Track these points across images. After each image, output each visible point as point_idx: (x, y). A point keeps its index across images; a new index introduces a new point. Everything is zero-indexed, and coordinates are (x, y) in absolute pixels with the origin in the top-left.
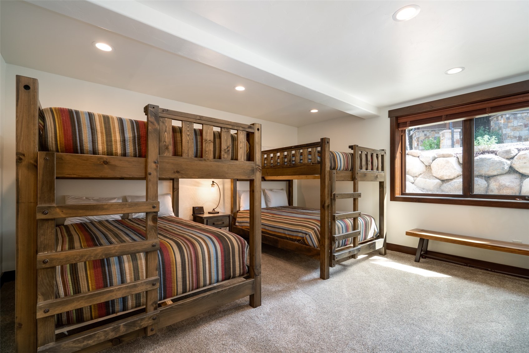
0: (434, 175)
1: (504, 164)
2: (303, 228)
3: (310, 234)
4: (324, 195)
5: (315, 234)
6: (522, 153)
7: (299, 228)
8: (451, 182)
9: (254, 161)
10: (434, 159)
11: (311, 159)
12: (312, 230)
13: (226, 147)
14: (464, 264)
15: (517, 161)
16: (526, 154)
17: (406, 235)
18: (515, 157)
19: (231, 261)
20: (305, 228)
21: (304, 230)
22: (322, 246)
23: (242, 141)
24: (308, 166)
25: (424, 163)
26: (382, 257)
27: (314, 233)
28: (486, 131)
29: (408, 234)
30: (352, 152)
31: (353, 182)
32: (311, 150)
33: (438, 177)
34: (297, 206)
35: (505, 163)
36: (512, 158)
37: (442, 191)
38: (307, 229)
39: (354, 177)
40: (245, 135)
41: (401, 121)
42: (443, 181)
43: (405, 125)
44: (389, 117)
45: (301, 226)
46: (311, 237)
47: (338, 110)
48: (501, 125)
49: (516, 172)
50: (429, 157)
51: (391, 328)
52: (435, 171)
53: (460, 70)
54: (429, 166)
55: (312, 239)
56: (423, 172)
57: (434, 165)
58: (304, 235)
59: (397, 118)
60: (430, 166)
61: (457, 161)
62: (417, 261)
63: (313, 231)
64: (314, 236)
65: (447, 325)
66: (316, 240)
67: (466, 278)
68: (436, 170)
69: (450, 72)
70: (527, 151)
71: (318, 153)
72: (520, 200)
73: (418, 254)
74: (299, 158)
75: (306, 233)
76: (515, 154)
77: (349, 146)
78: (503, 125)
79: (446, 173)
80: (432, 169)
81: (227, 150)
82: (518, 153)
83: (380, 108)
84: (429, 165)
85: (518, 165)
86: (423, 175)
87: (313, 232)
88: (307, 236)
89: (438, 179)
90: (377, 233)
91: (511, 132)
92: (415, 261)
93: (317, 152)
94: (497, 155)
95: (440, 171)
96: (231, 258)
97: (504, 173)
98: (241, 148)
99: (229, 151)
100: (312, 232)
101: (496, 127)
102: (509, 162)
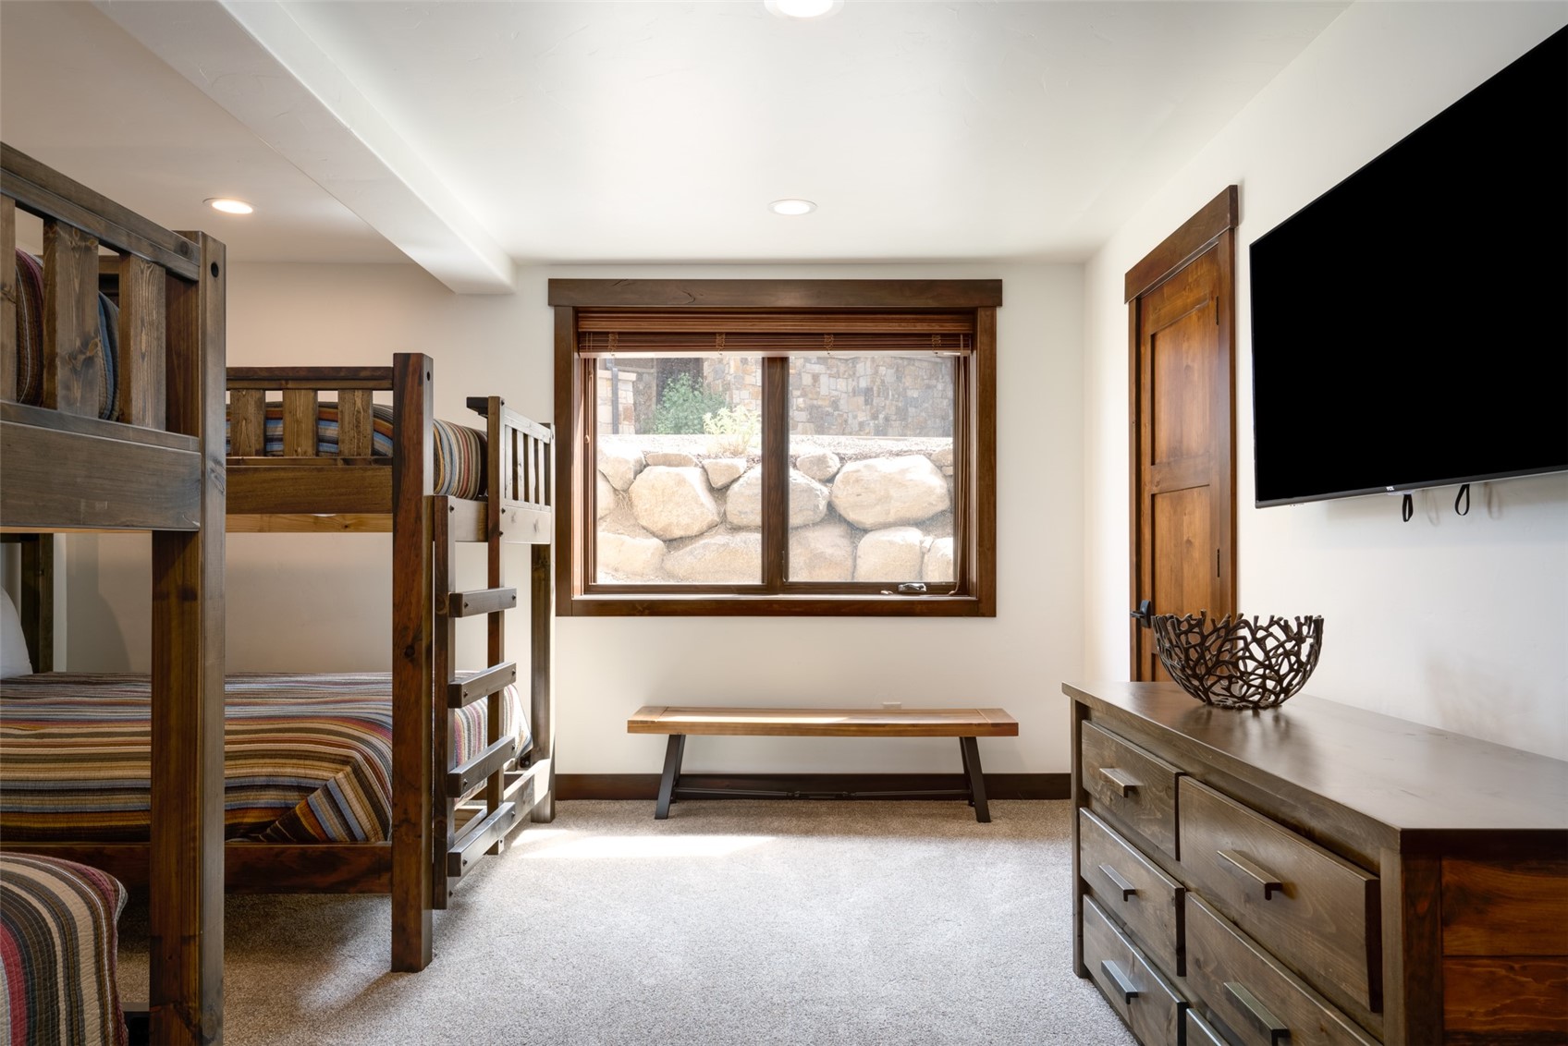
0: (644, 523)
1: (817, 496)
2: (284, 765)
3: (331, 784)
4: (414, 601)
5: (355, 781)
6: (850, 466)
7: (256, 770)
8: (694, 545)
9: (194, 433)
10: (641, 468)
11: (337, 443)
12: (339, 767)
13: (78, 343)
14: (784, 794)
15: (842, 487)
16: (858, 471)
17: (629, 731)
18: (837, 476)
19: (62, 1006)
20: (294, 761)
21: (288, 770)
22: (403, 829)
23: (146, 319)
24: (320, 470)
25: (610, 479)
26: (548, 828)
27: (352, 776)
28: (696, 389)
29: (634, 727)
30: (479, 423)
31: (486, 545)
32: (281, 399)
33: (654, 529)
34: (64, 670)
35: (819, 493)
36: (830, 480)
37: (671, 575)
38: (305, 767)
39: (490, 526)
40: (159, 289)
41: (590, 326)
42: (672, 543)
43: (603, 341)
44: (549, 304)
45: (263, 756)
46: (338, 797)
47: (382, 236)
48: (729, 378)
49: (842, 520)
50: (627, 462)
51: (768, 1037)
52: (646, 510)
53: (805, 208)
54: (624, 491)
55: (343, 805)
56: (607, 512)
57: (641, 487)
58: (292, 797)
59: (579, 313)
60: (626, 491)
61: (703, 479)
62: (661, 816)
63: (348, 769)
64: (354, 789)
65: (871, 969)
66: (363, 807)
67: (807, 833)
68: (647, 506)
69: (782, 208)
70: (858, 462)
71: (375, 416)
72: (889, 594)
73: (665, 792)
74: (260, 432)
75: (305, 782)
76: (835, 470)
77: (469, 399)
78: (735, 377)
79: (678, 516)
80: (636, 501)
81: (82, 357)
82: (842, 466)
83: (520, 265)
84: (625, 487)
85: (844, 497)
86: (608, 520)
87: (347, 776)
88: (317, 798)
89: (654, 534)
90: (526, 743)
91: (751, 403)
92: (656, 818)
93: (371, 412)
94: (797, 469)
95: (660, 509)
96: (61, 993)
97: (818, 520)
98: (143, 358)
99: (89, 361)
100: (340, 775)
101: (717, 382)
102: (825, 490)
